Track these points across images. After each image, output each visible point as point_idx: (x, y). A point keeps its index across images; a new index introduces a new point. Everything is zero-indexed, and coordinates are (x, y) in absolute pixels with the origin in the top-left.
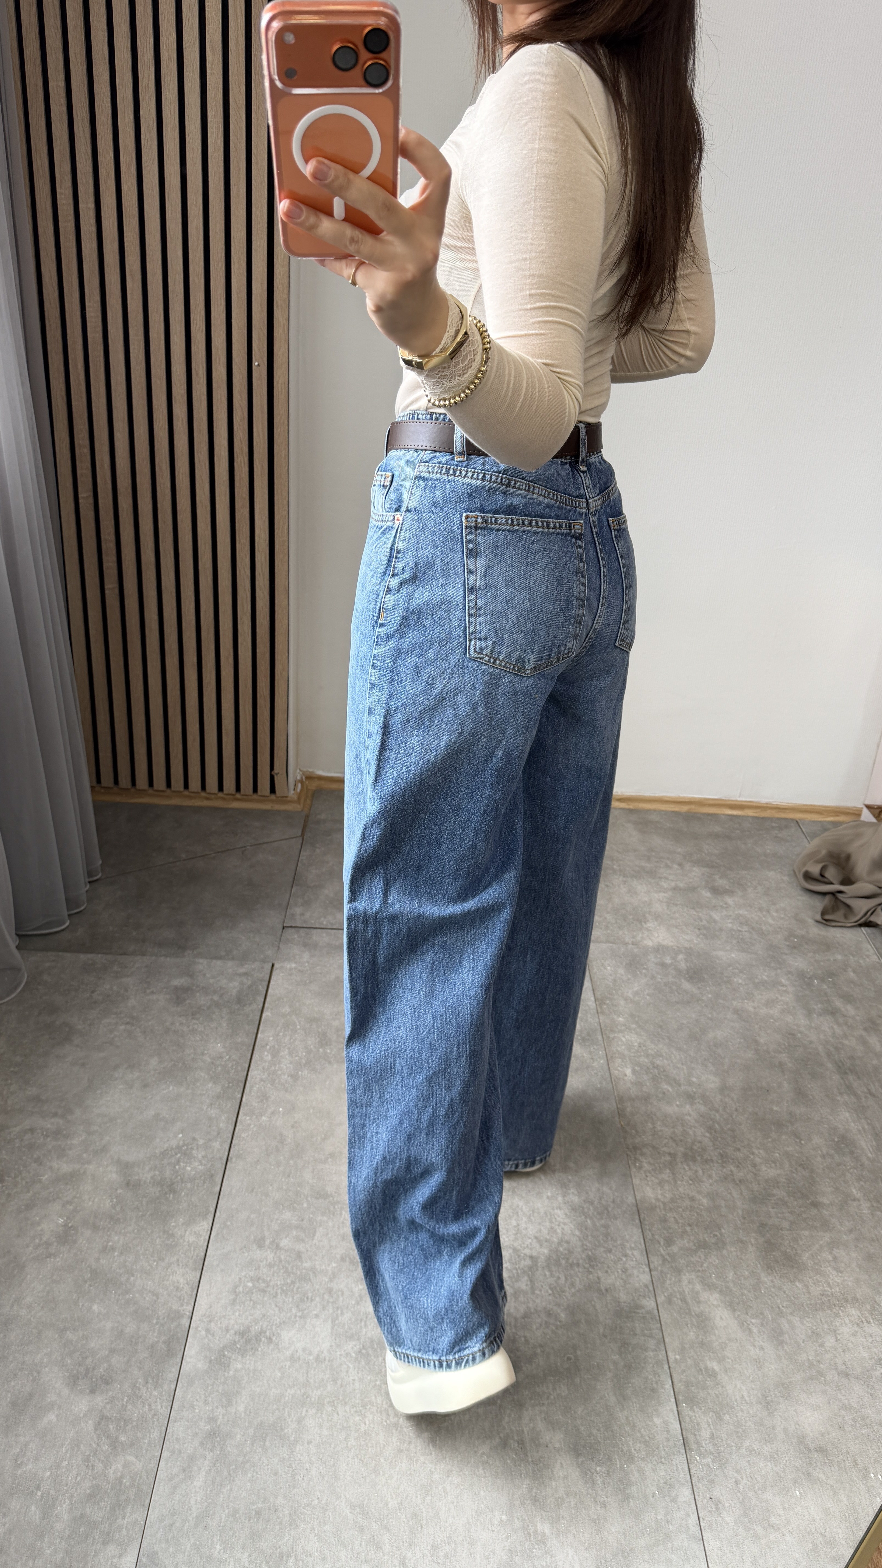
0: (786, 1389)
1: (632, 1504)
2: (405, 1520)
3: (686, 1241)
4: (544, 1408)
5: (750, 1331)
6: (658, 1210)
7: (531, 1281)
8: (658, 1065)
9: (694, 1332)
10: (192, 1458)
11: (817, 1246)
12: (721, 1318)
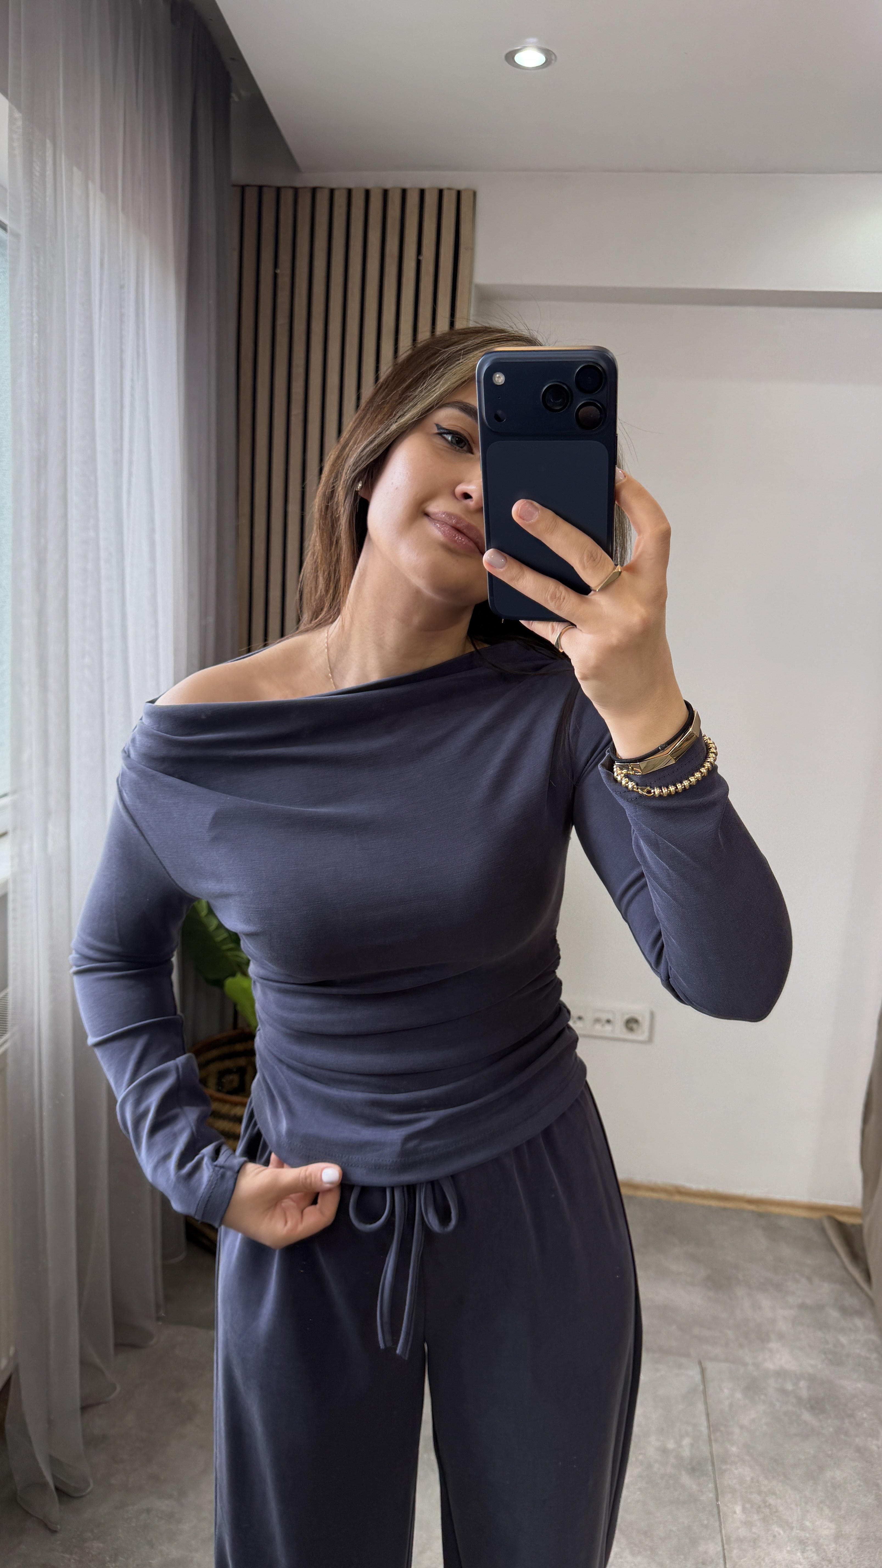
8: (770, 1505)
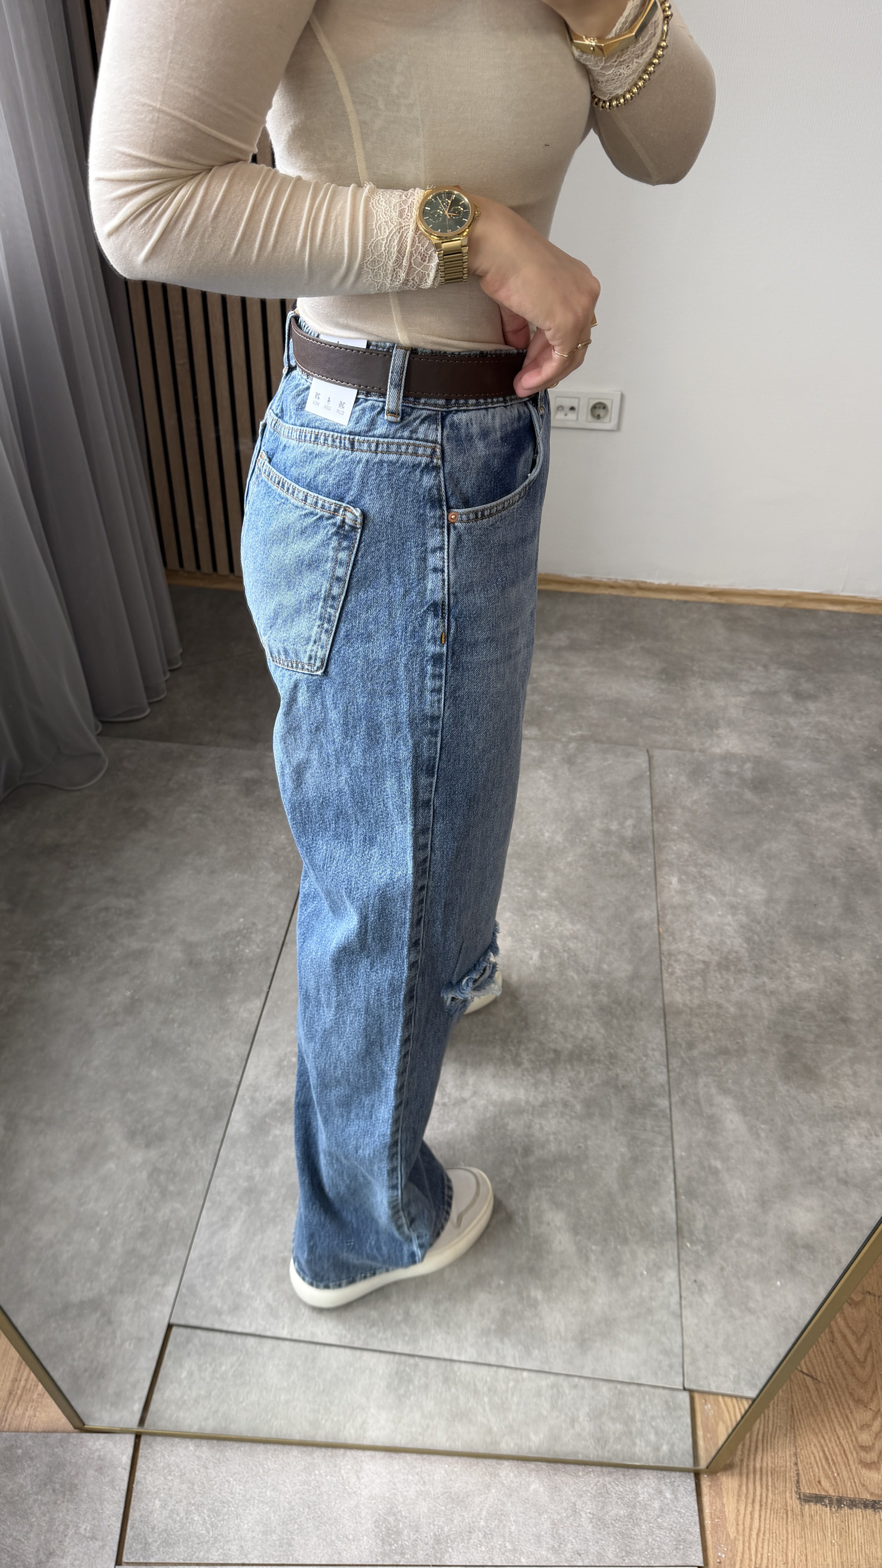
0: (784, 1191)
3: (707, 1045)
5: (758, 1136)
6: (684, 1015)
7: (553, 1073)
8: (705, 875)
9: (703, 1132)
10: (230, 1209)
12: (731, 1121)
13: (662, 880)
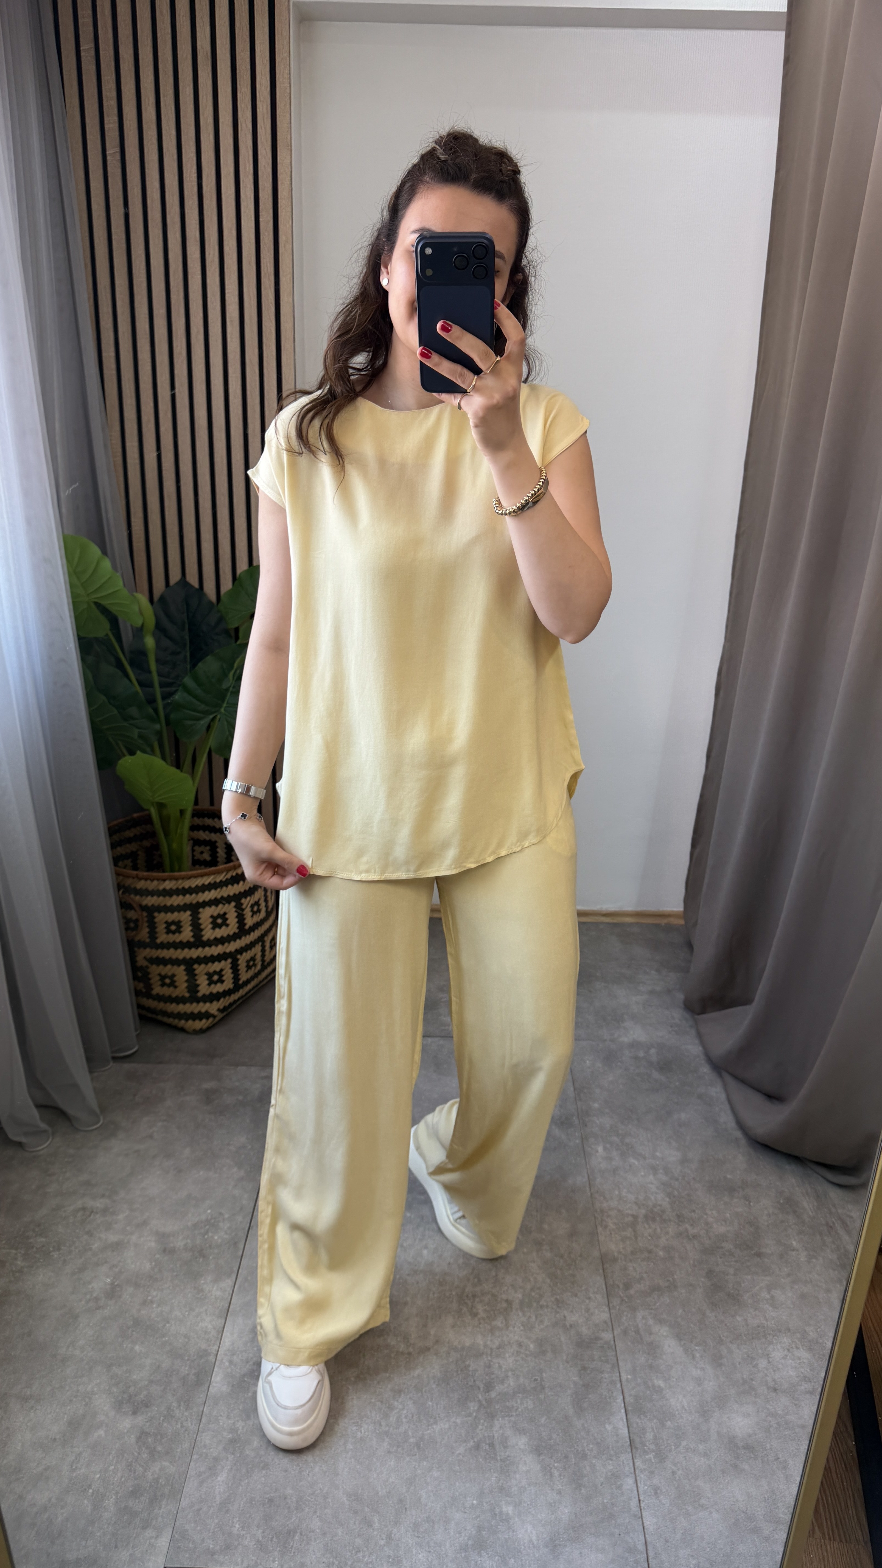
0: (721, 1401)
1: (583, 1491)
2: (392, 1505)
3: (642, 1285)
4: (513, 1419)
5: (694, 1357)
6: (619, 1261)
7: (506, 1320)
9: (645, 1357)
10: (216, 1459)
11: (757, 1288)
13: (589, 1149)
